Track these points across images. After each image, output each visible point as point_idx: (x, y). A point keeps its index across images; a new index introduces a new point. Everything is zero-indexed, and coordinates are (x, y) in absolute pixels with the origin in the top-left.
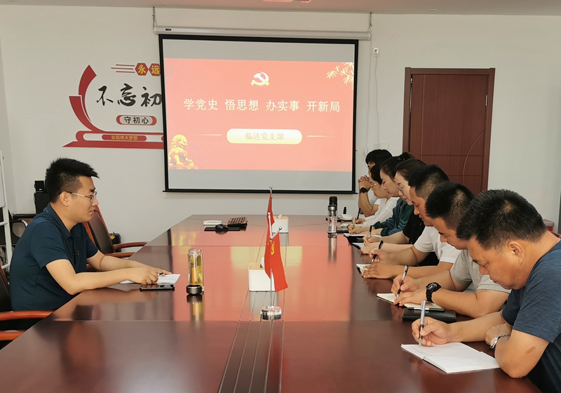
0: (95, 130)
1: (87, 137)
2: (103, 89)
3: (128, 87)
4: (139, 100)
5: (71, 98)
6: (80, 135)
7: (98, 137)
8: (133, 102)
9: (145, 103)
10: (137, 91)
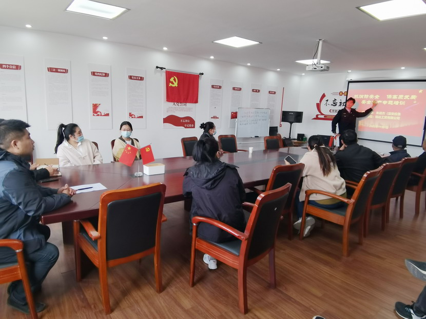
0: (322, 114)
1: (319, 116)
2: (327, 100)
3: (335, 100)
4: (338, 104)
5: (317, 104)
6: (317, 116)
7: (323, 117)
8: (336, 105)
9: (340, 105)
10: (338, 102)
